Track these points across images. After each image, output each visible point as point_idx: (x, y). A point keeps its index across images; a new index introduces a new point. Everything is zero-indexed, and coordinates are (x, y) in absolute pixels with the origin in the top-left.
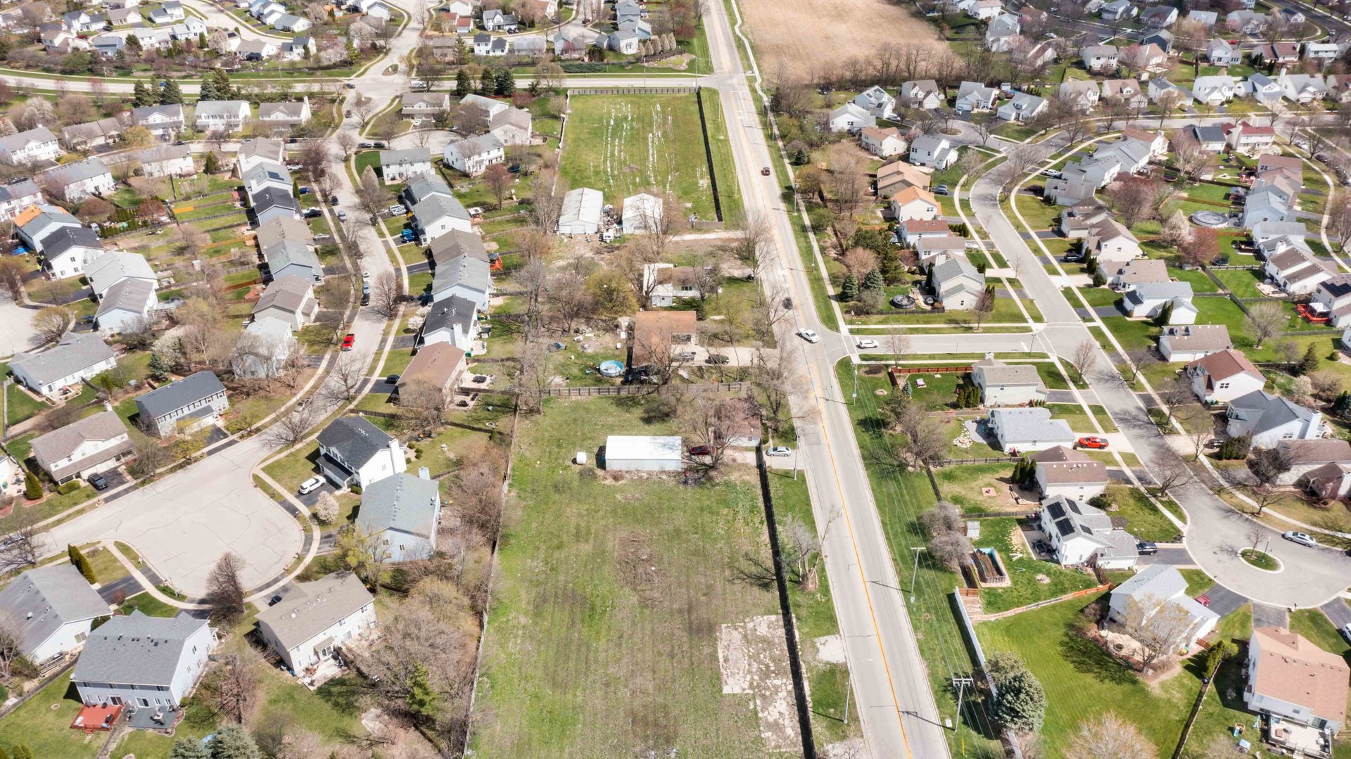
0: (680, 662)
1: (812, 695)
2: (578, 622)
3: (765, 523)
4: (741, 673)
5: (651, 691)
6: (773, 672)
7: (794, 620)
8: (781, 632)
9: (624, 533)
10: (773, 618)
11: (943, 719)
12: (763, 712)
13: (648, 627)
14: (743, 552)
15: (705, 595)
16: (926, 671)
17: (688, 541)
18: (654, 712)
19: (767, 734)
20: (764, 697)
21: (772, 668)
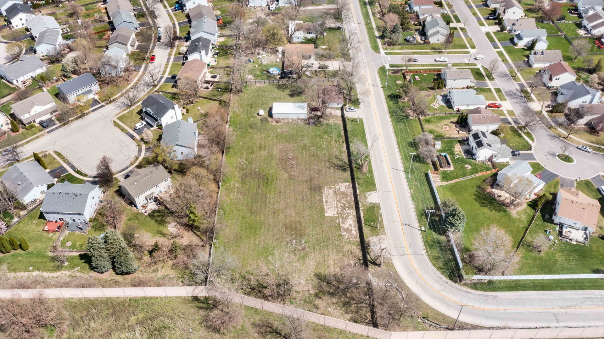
0: (306, 203)
1: (364, 217)
2: (261, 185)
3: (345, 142)
4: (333, 207)
5: (293, 215)
6: (347, 207)
7: (357, 185)
8: (351, 190)
9: (281, 147)
10: (348, 184)
11: (421, 227)
12: (342, 224)
13: (292, 188)
14: (335, 155)
15: (317, 174)
16: (414, 207)
17: (310, 150)
18: (295, 224)
19: (344, 233)
20: (343, 218)
21: (347, 205)
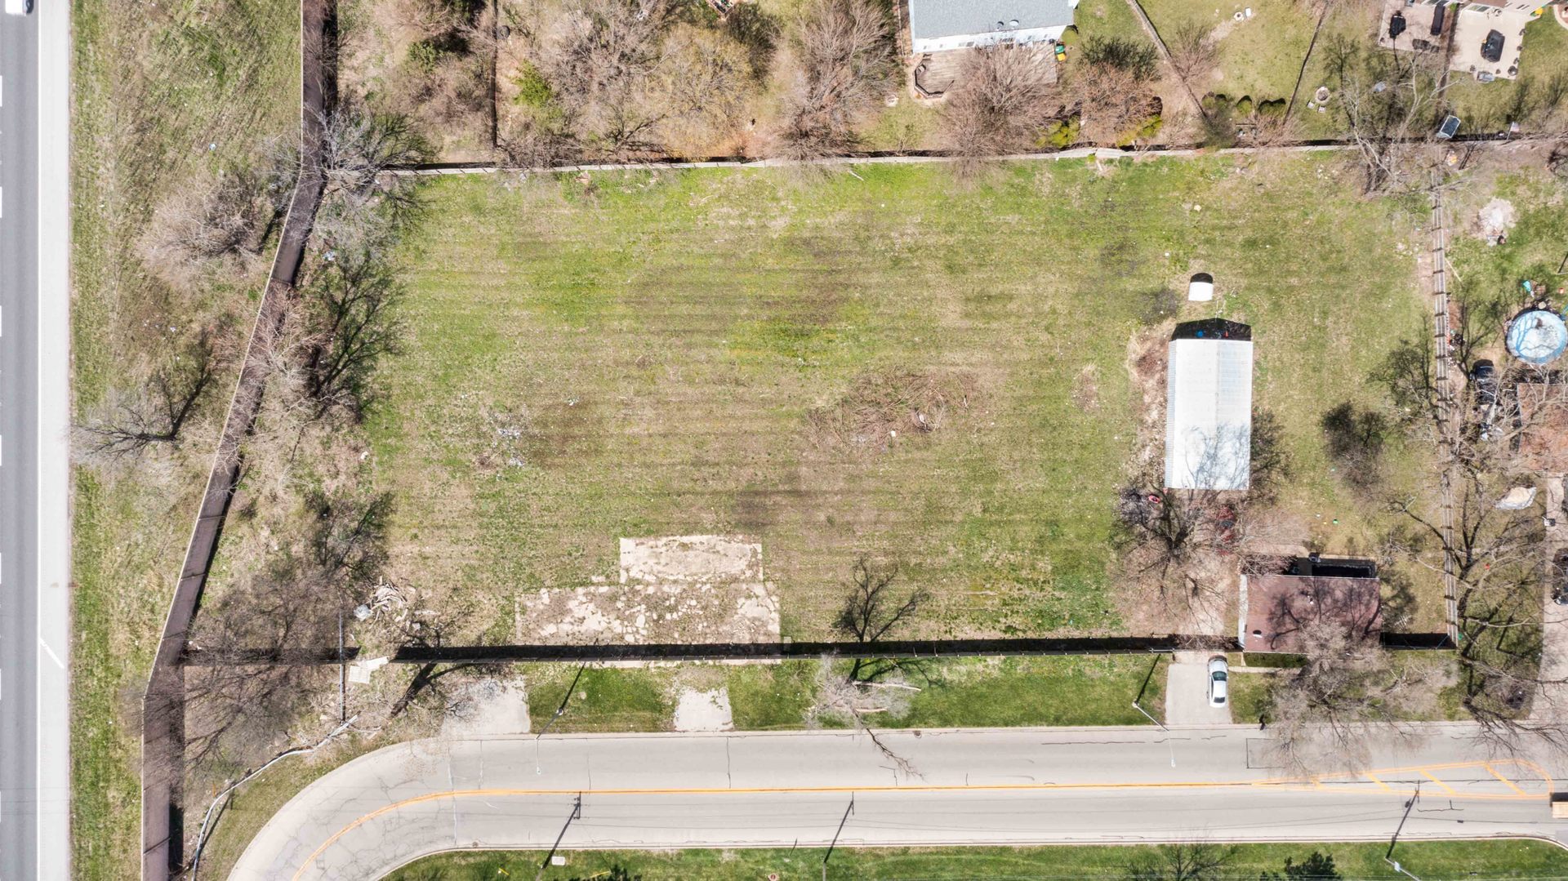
0: (683, 475)
1: (614, 670)
2: (772, 313)
3: (1008, 636)
4: (660, 568)
5: (628, 431)
6: (661, 617)
7: (768, 661)
8: (745, 639)
9: (987, 379)
10: (775, 628)
11: (565, 853)
12: (585, 595)
13: (756, 426)
14: (931, 590)
15: (830, 521)
16: (656, 851)
17: (964, 493)
18: (588, 436)
19: (546, 596)
20: (613, 598)
21: (668, 616)
